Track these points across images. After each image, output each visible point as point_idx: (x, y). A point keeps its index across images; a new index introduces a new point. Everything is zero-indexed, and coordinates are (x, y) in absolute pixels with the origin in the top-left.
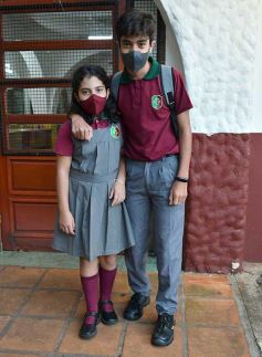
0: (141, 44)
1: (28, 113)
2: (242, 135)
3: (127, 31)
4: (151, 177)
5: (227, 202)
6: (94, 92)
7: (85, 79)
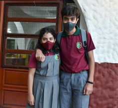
0: (72, 19)
1: (16, 48)
2: (115, 64)
3: (67, 14)
4: (74, 80)
5: (108, 97)
6: (49, 40)
7: (45, 34)
